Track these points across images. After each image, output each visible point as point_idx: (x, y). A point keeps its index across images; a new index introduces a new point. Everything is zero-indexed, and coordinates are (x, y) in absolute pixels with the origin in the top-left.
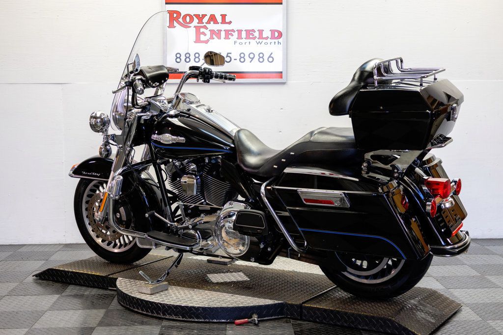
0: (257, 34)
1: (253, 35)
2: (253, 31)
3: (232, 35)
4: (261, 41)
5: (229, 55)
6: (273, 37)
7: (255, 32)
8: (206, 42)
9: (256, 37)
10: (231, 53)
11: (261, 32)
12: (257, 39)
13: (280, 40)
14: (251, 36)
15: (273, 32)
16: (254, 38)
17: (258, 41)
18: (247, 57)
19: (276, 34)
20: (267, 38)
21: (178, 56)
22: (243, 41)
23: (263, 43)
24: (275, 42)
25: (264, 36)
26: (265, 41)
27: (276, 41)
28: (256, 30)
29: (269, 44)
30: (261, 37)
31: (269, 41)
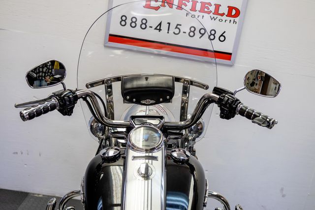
0: (212, 8)
1: (208, 9)
2: (210, 4)
3: (186, 5)
4: (215, 16)
5: (178, 26)
6: (229, 15)
7: (211, 5)
8: (157, 8)
9: (211, 11)
10: (180, 25)
11: (218, 7)
12: (211, 14)
13: (237, 19)
14: (206, 10)
15: (231, 9)
16: (209, 13)
17: (213, 16)
18: (197, 32)
19: (234, 12)
20: (222, 15)
21: (124, 18)
22: (197, 14)
23: (218, 19)
24: (230, 21)
25: (220, 12)
26: (220, 17)
27: (232, 19)
28: (213, 4)
29: (224, 21)
30: (216, 12)
31: (224, 18)
